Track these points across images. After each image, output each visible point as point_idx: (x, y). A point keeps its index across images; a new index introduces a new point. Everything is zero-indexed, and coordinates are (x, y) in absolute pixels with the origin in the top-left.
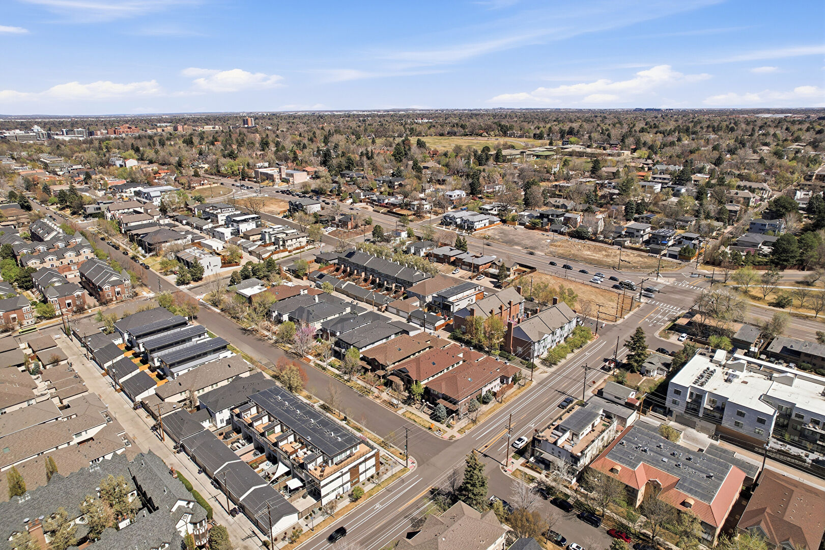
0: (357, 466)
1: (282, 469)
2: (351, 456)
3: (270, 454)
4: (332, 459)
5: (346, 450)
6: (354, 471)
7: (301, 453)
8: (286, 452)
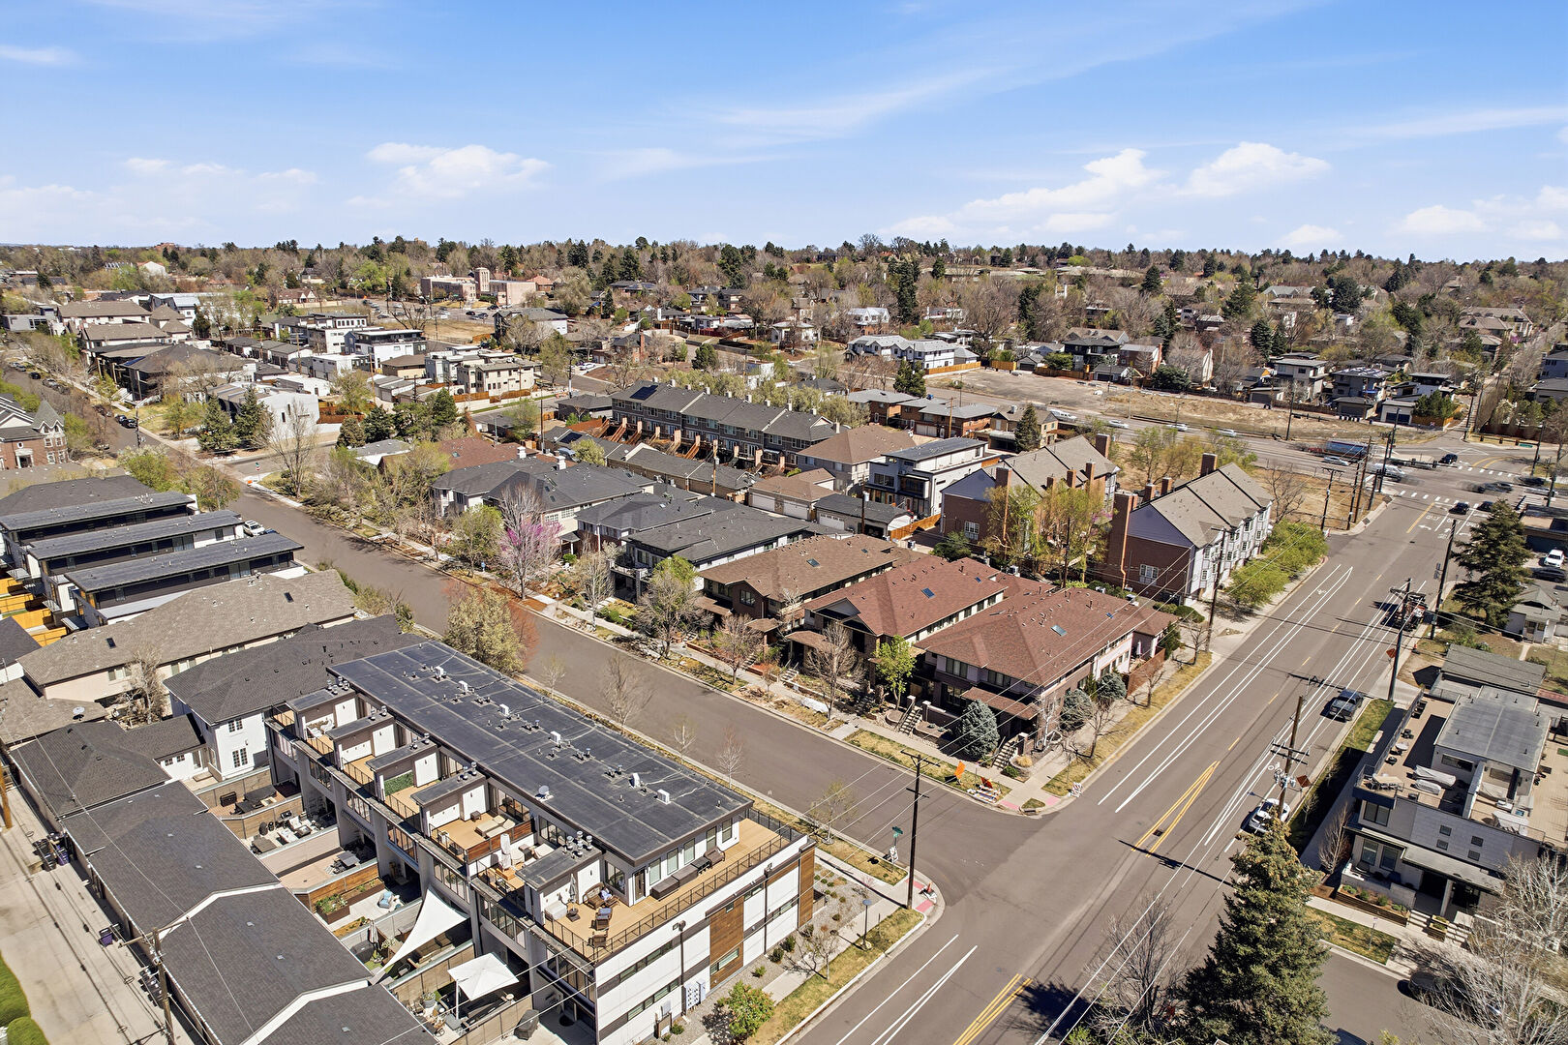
0: (735, 903)
1: (435, 917)
2: (710, 865)
3: (395, 865)
4: (640, 874)
5: (692, 841)
6: (726, 925)
7: (511, 853)
8: (453, 850)
